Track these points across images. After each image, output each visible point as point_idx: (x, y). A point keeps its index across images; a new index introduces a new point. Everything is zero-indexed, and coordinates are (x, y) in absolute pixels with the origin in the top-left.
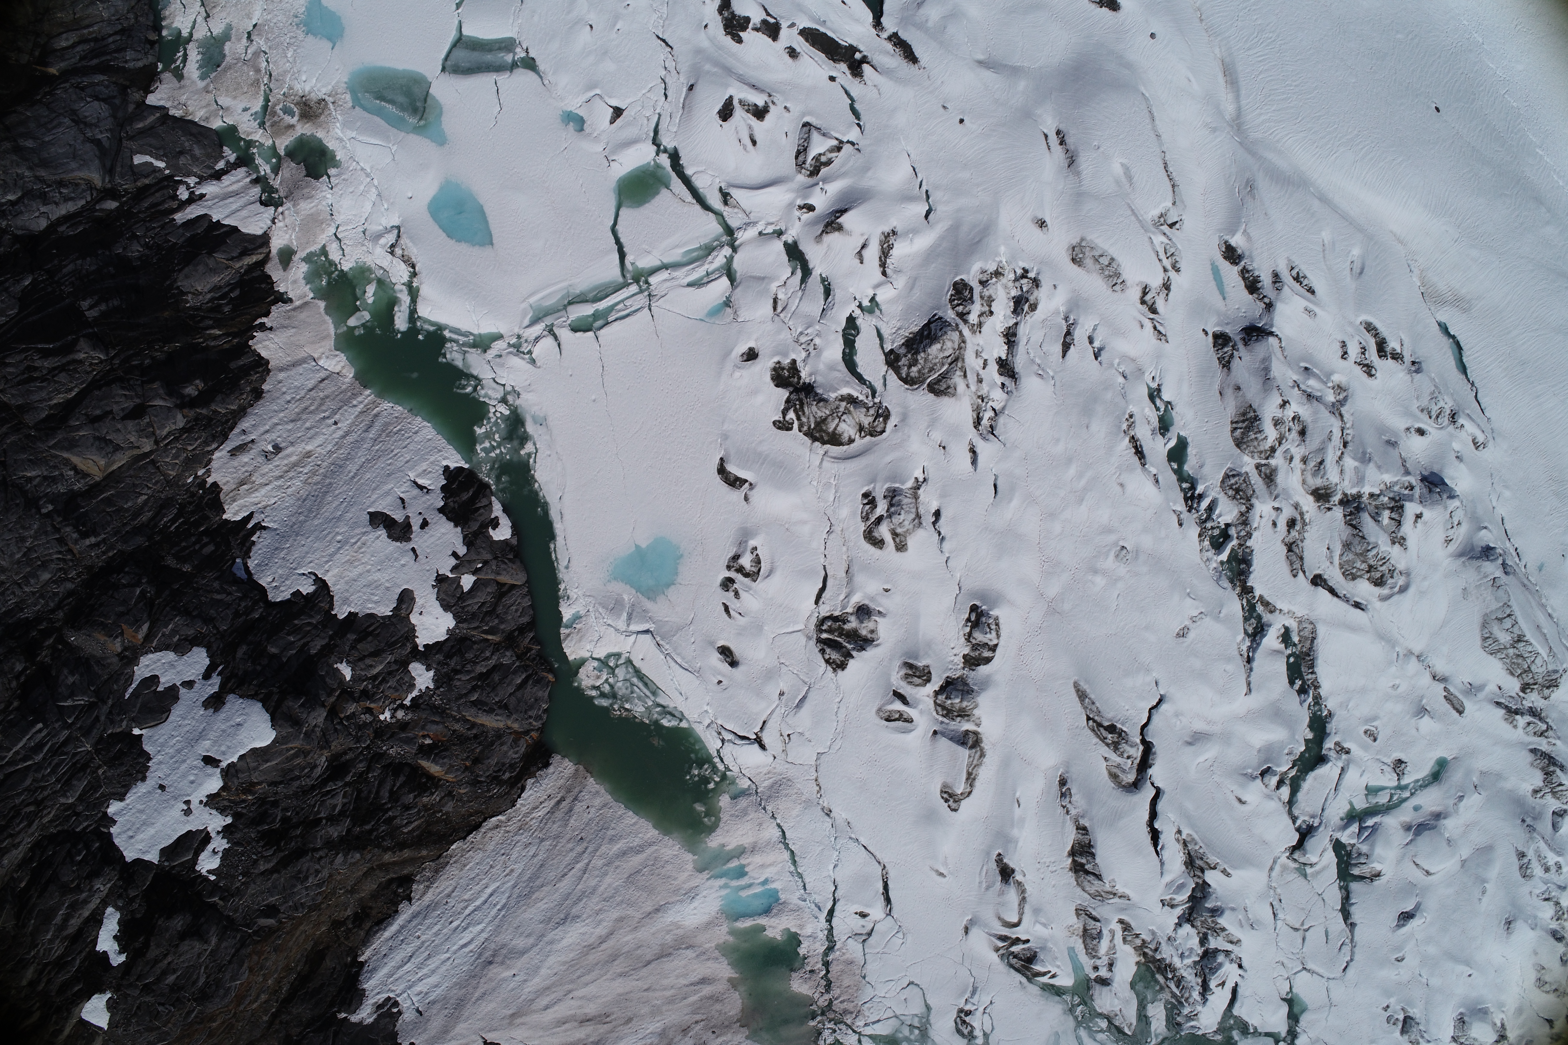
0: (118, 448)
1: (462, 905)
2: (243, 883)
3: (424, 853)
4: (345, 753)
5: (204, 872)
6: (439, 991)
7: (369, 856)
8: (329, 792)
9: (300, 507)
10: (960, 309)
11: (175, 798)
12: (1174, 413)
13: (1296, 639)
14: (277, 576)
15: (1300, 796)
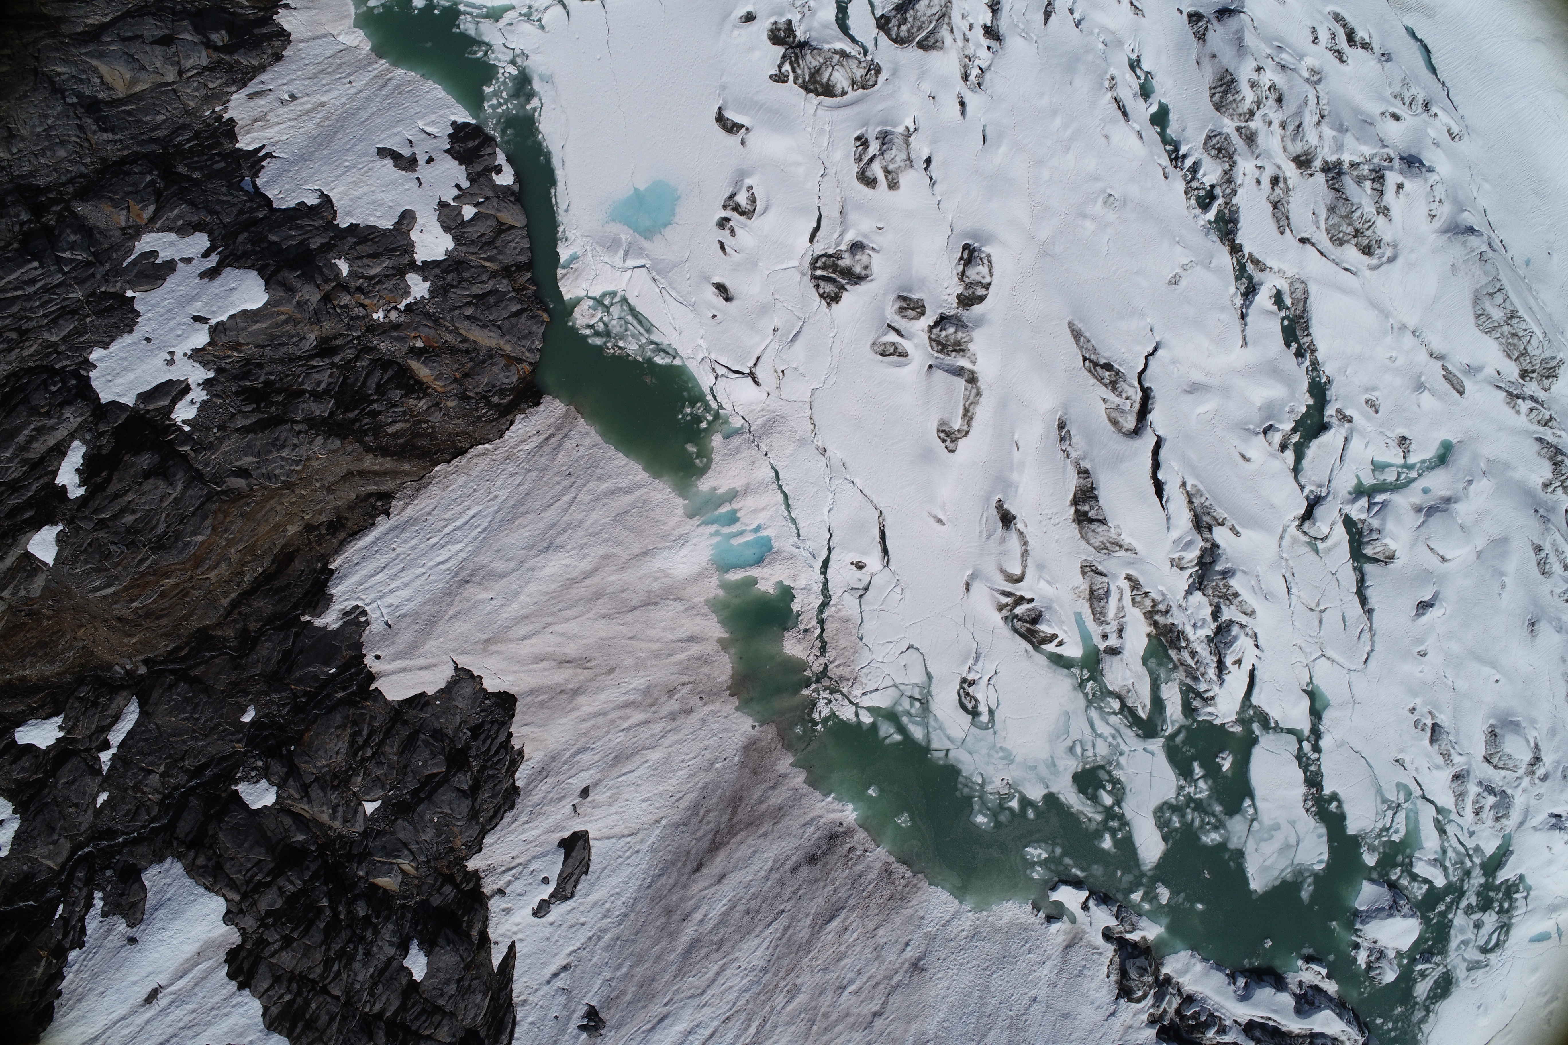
0: (143, 69)
1: (442, 523)
2: (217, 438)
3: (407, 467)
5: (179, 421)
6: (411, 605)
7: (351, 449)
8: (314, 367)
9: (310, 143)
11: (160, 349)
12: (1154, 82)
13: (1288, 302)
14: (283, 190)
15: (1305, 463)
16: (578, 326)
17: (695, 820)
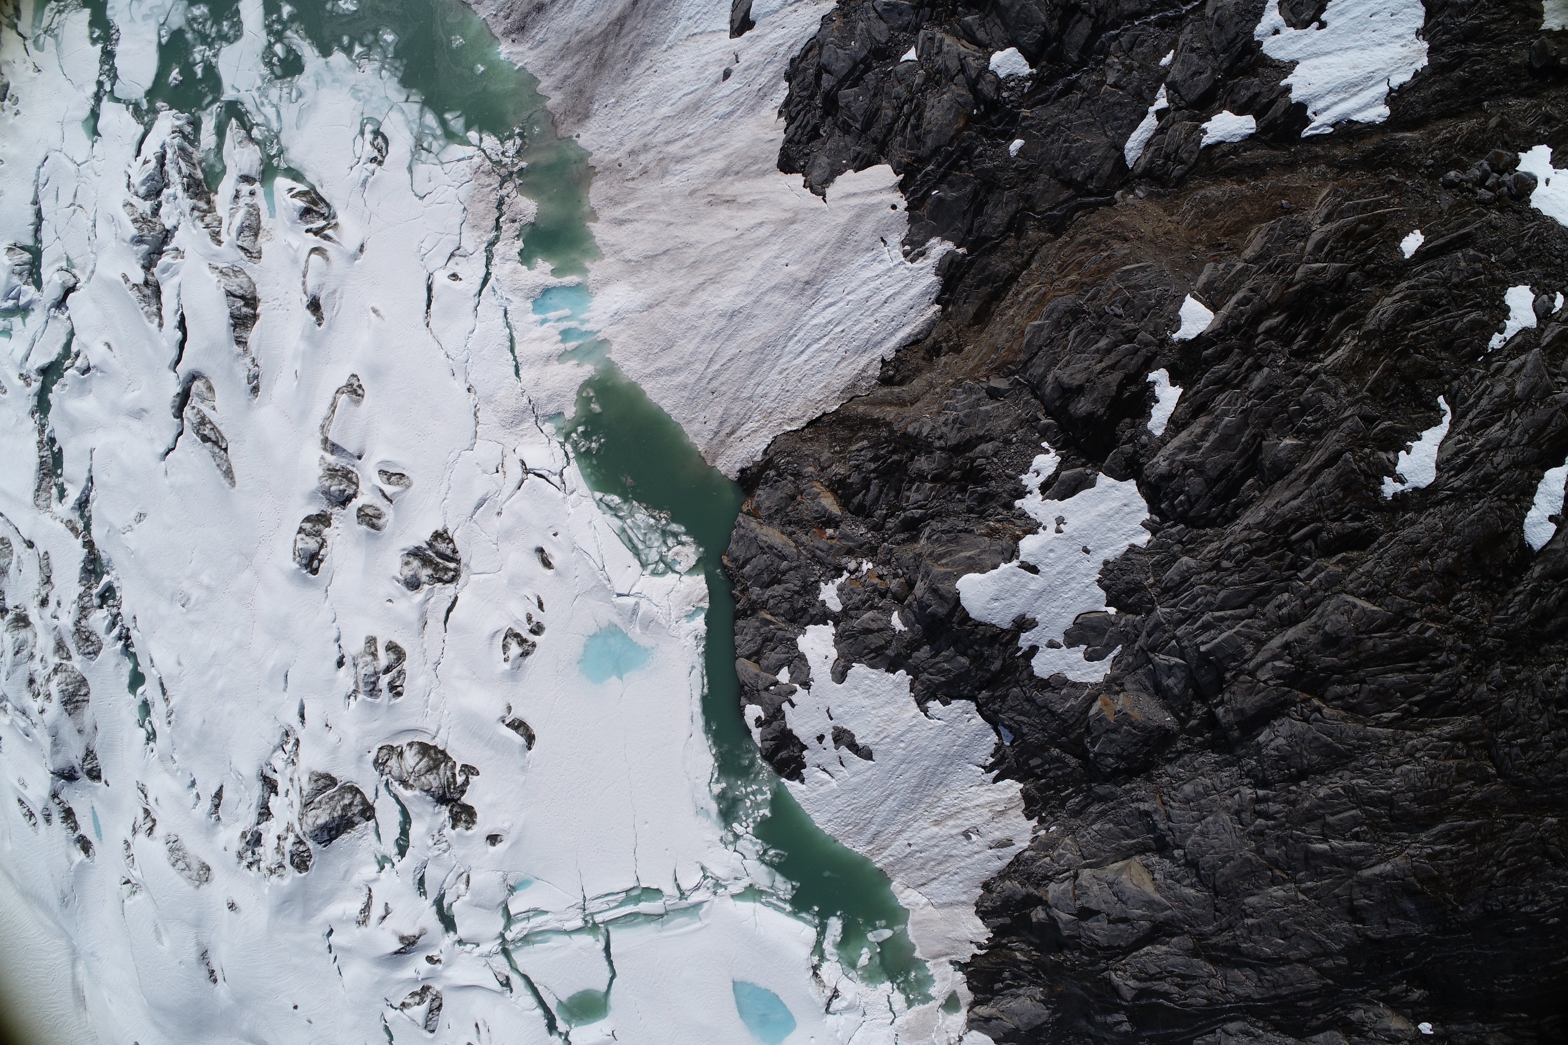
0: (1111, 885)
1: (831, 348)
2: (1013, 433)
3: (861, 409)
4: (904, 541)
5: (1052, 453)
6: (861, 261)
7: (902, 424)
8: (920, 507)
9: (945, 778)
10: (302, 848)
11: (1072, 538)
12: (138, 717)
14: (966, 723)
15: (64, 340)
16: (694, 546)
17: (637, 48)
